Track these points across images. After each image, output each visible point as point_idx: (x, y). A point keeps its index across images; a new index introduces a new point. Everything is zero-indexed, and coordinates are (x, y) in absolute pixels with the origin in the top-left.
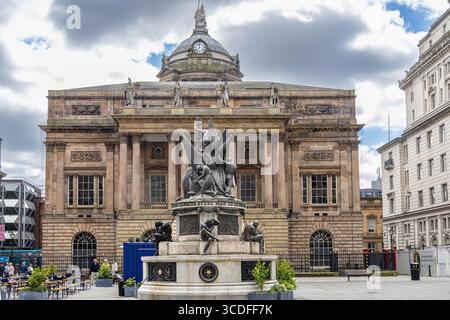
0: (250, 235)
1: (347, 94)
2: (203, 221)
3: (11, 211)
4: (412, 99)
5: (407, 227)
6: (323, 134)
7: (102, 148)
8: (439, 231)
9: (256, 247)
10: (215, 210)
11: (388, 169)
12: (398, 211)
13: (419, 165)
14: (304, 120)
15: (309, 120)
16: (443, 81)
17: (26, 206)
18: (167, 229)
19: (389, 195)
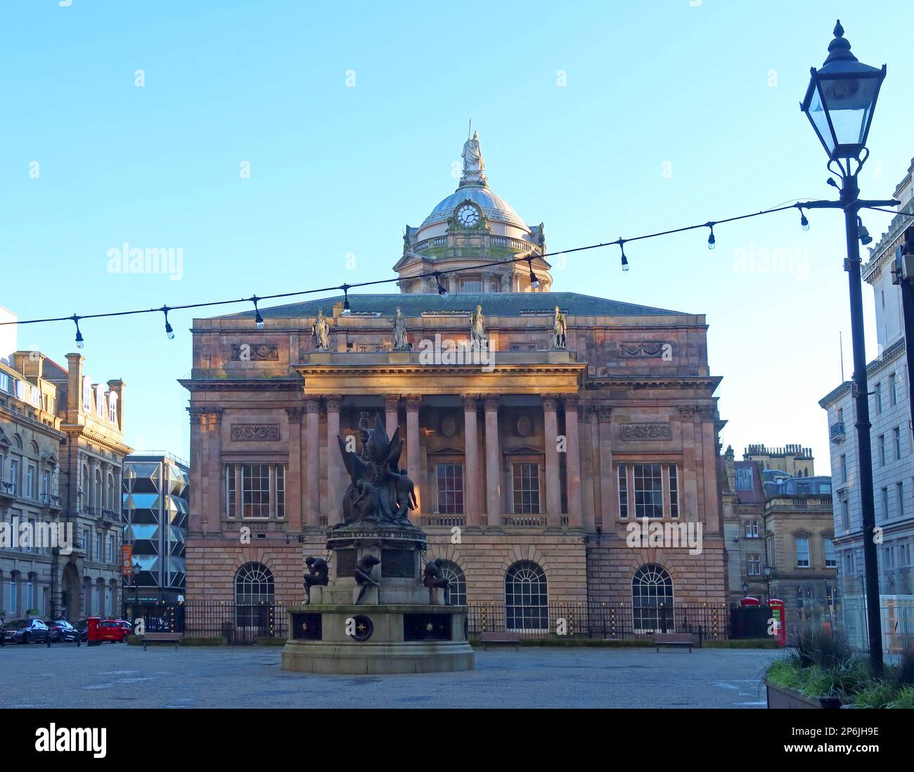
1: (692, 323)
6: (651, 393)
7: (282, 417)
9: (439, 595)
11: (837, 442)
13: (882, 437)
14: (620, 368)
15: (627, 368)
17: (172, 507)
18: (322, 569)
19: (841, 493)
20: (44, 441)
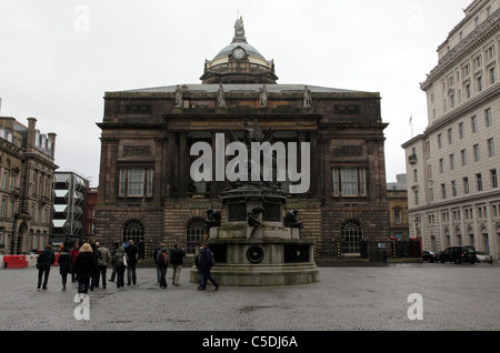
0: (291, 221)
1: (372, 96)
2: (250, 209)
3: (61, 201)
4: (433, 99)
5: (431, 218)
7: (152, 143)
8: (462, 221)
9: (296, 232)
10: (260, 199)
11: (412, 163)
12: (423, 203)
13: (441, 160)
14: (335, 118)
15: (339, 119)
16: (461, 82)
17: (75, 196)
18: (218, 216)
19: (414, 188)
20: (13, 159)
